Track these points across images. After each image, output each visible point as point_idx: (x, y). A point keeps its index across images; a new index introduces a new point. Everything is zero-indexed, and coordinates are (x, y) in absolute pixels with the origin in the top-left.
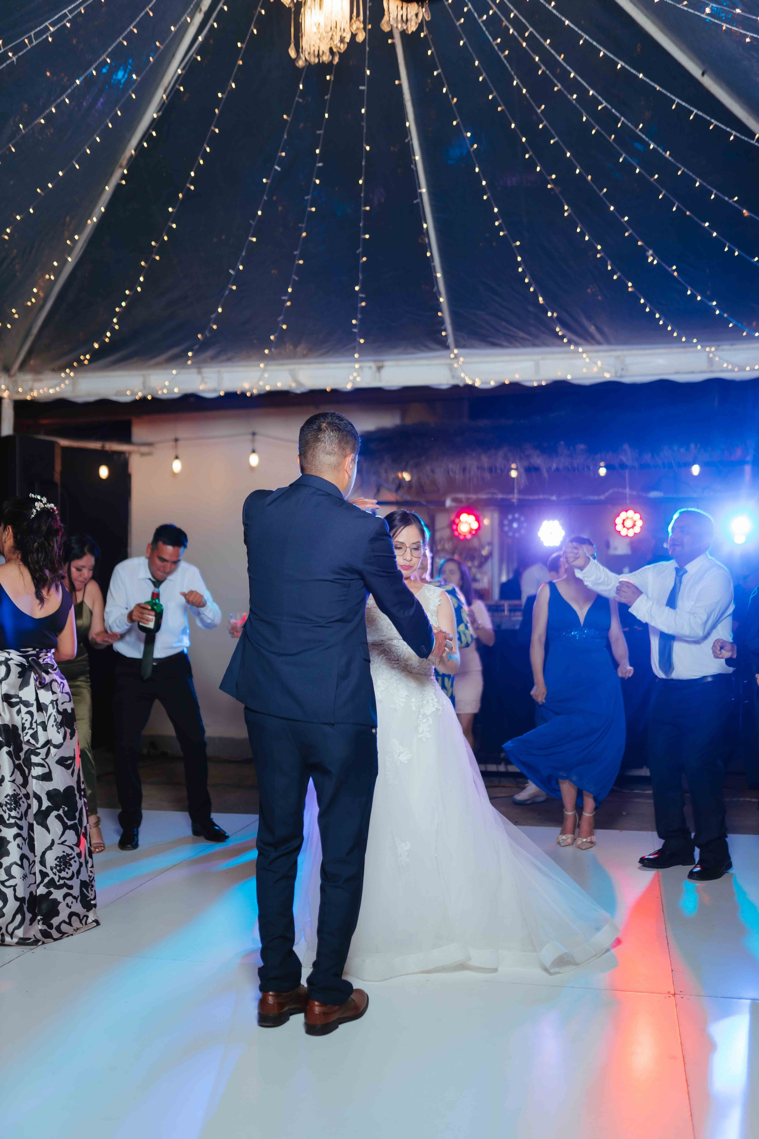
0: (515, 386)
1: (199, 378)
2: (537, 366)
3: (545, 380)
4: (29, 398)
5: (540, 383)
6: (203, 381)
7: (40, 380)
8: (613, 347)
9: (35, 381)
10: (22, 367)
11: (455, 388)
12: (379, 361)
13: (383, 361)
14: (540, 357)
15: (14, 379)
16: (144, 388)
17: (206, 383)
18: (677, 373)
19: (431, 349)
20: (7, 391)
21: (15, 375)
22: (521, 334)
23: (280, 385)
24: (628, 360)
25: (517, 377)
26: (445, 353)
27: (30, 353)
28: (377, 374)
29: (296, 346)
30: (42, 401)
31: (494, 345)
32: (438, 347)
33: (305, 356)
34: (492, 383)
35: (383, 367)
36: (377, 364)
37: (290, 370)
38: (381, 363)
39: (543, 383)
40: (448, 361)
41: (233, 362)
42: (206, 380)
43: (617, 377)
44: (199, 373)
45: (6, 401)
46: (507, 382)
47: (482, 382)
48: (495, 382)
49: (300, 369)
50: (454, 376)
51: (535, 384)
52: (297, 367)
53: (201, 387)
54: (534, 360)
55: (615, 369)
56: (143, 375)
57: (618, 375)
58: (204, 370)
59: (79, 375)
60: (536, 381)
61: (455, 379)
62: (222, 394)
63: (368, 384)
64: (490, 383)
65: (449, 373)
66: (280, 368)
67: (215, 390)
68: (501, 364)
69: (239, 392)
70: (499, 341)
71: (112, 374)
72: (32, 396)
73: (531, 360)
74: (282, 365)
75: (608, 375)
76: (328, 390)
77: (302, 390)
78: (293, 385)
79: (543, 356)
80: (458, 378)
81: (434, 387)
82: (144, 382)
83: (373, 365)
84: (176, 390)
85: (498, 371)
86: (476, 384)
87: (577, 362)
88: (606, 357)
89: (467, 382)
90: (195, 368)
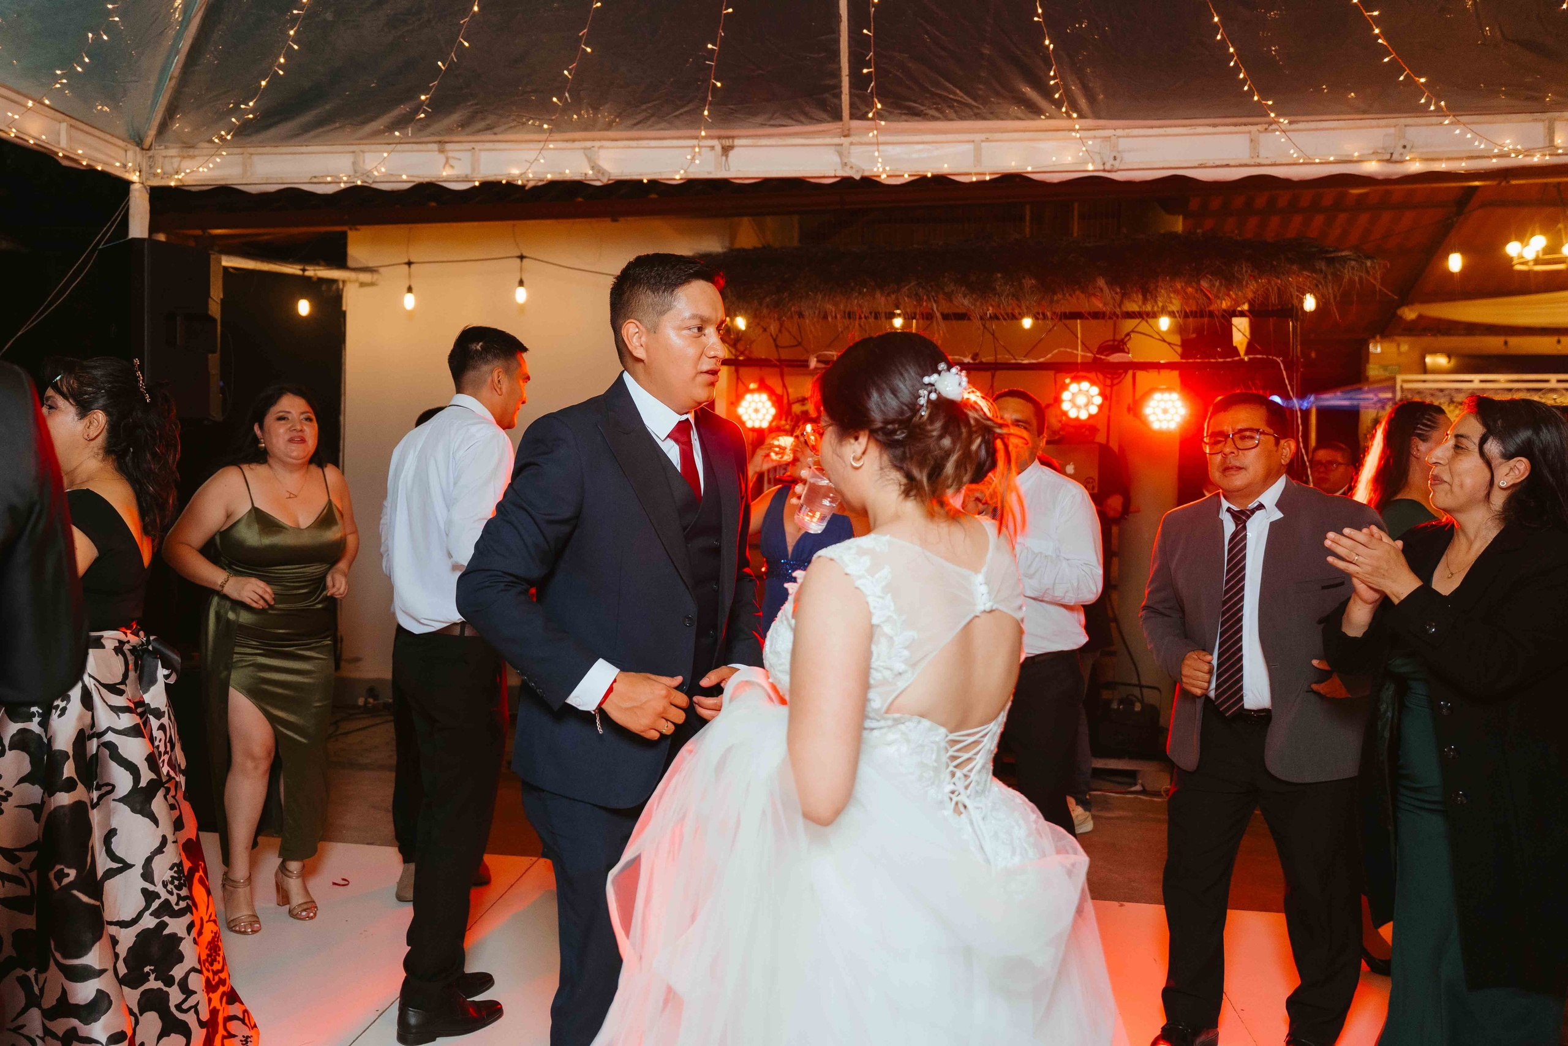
0: (941, 182)
1: (441, 158)
2: (978, 152)
3: (990, 174)
4: (173, 184)
5: (981, 178)
6: (448, 164)
7: (193, 157)
8: (1102, 122)
9: (181, 157)
10: (161, 135)
11: (846, 182)
12: (728, 137)
13: (733, 137)
14: (983, 136)
15: (150, 153)
16: (355, 172)
17: (452, 167)
18: (1201, 166)
19: (814, 120)
20: (138, 174)
21: (149, 149)
23: (568, 173)
24: (1123, 144)
25: (945, 168)
26: (834, 126)
27: (171, 112)
28: (724, 158)
29: (596, 109)
30: (194, 189)
31: (915, 114)
32: (824, 116)
33: (609, 126)
34: (906, 176)
35: (732, 147)
36: (724, 141)
37: (585, 149)
38: (731, 141)
39: (988, 178)
40: (837, 140)
41: (495, 134)
42: (451, 162)
43: (1104, 170)
44: (441, 151)
45: (136, 187)
46: (929, 175)
47: (889, 174)
48: (910, 176)
49: (600, 147)
50: (846, 164)
51: (974, 179)
52: (597, 144)
53: (444, 174)
54: (973, 141)
55: (1102, 158)
56: (354, 152)
57: (1108, 167)
58: (449, 146)
59: (252, 150)
60: (976, 174)
61: (847, 168)
62: (477, 184)
63: (710, 173)
64: (903, 176)
65: (837, 159)
66: (569, 145)
67: (466, 179)
68: (921, 147)
69: (504, 182)
70: (922, 108)
71: (304, 149)
72: (178, 179)
73: (968, 142)
74: (574, 141)
75: (1090, 167)
76: (645, 181)
77: (605, 181)
78: (591, 172)
79: (988, 135)
80: (851, 167)
81: (812, 180)
82: (354, 163)
83: (715, 142)
84: (404, 177)
85: (914, 156)
86: (879, 176)
87: (1042, 145)
88: (1089, 138)
89: (867, 174)
90: (435, 142)
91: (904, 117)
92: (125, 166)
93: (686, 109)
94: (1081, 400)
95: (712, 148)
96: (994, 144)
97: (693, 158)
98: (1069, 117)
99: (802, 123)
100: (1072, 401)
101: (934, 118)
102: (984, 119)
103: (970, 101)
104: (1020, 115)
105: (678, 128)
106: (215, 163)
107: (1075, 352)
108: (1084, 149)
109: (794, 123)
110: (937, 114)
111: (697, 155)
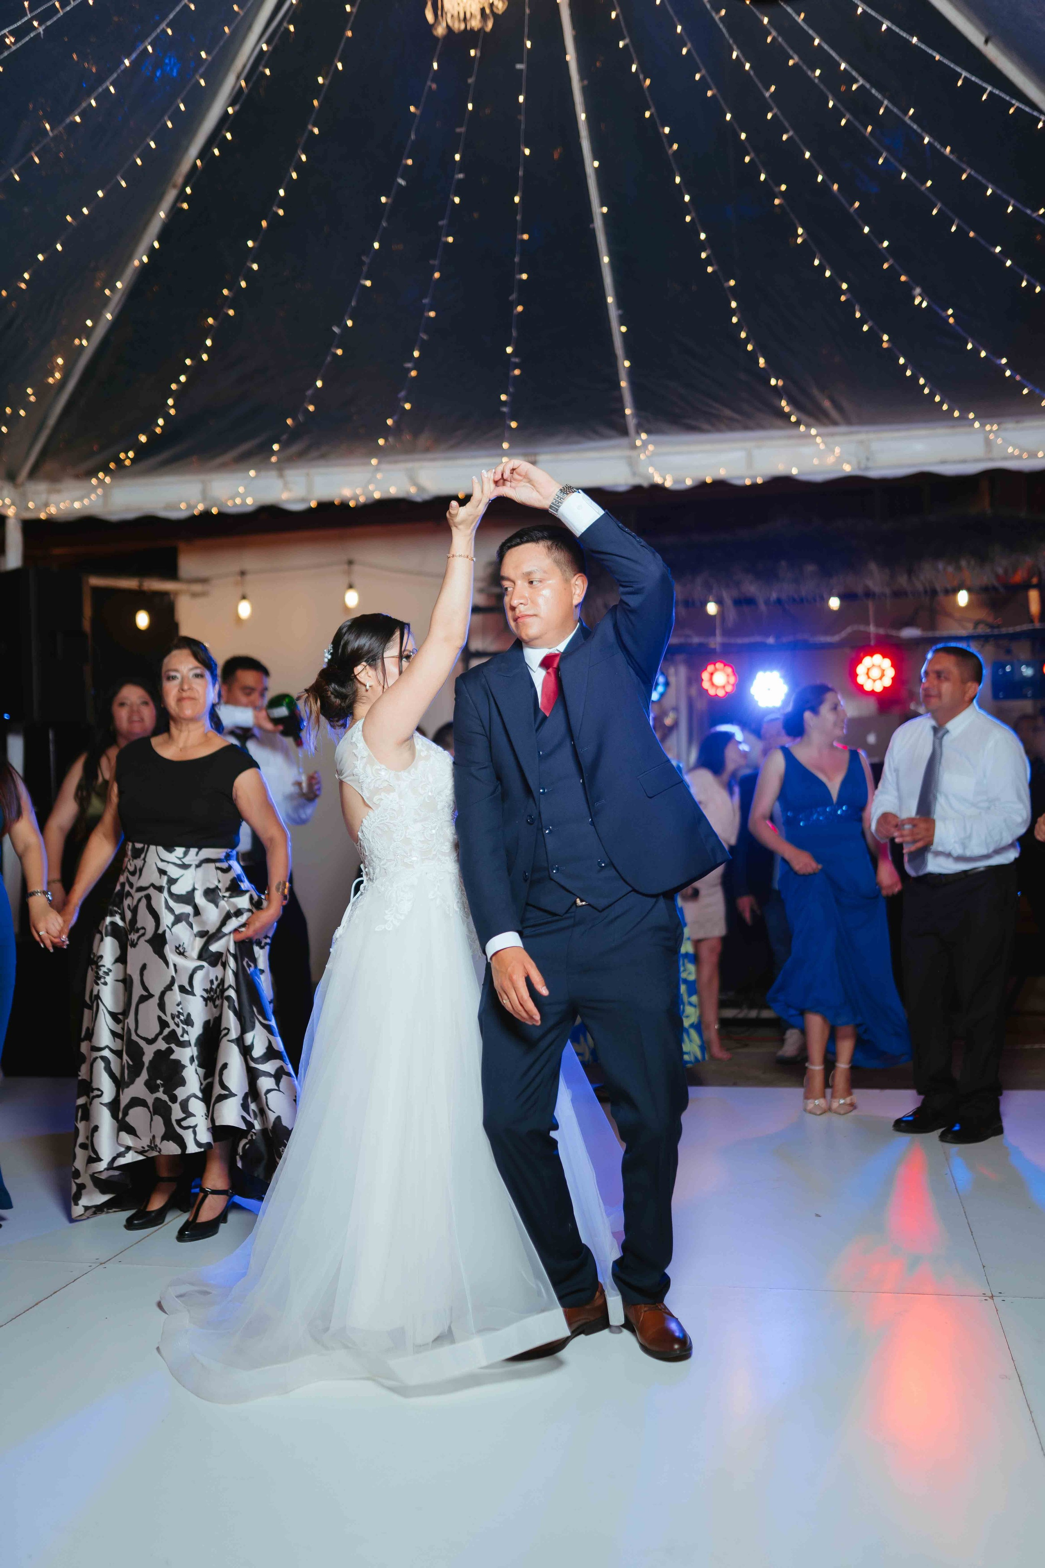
0: (720, 485)
1: (280, 483)
2: (750, 458)
3: (762, 477)
4: (43, 516)
5: (754, 481)
6: (286, 487)
7: (59, 491)
8: (855, 428)
9: (50, 492)
10: (33, 474)
11: (638, 489)
12: (532, 454)
13: (536, 454)
14: (754, 444)
15: (22, 489)
16: (205, 498)
17: (290, 490)
18: (943, 462)
19: (602, 436)
20: (13, 507)
21: (22, 484)
22: (728, 412)
23: (393, 491)
24: (875, 446)
25: (722, 473)
26: (624, 441)
27: (44, 454)
29: (415, 436)
30: (63, 519)
31: (690, 428)
32: (613, 433)
33: (427, 450)
37: (405, 469)
39: (761, 481)
40: (624, 453)
41: (328, 460)
42: (289, 485)
43: (860, 470)
44: (281, 476)
45: (11, 521)
46: (710, 480)
47: (673, 482)
48: (691, 481)
49: (421, 467)
50: (636, 474)
51: (749, 482)
52: (417, 464)
53: (284, 496)
54: (745, 448)
55: (857, 461)
56: (204, 481)
58: (288, 473)
60: (750, 478)
61: (638, 478)
62: (314, 504)
64: (688, 482)
65: (627, 469)
66: (396, 466)
67: (303, 500)
68: (702, 455)
69: (338, 503)
70: (697, 423)
71: (159, 481)
72: (49, 512)
73: (740, 449)
74: (398, 463)
75: (846, 468)
77: (426, 496)
78: (413, 490)
79: (758, 443)
80: (641, 476)
81: (608, 489)
82: (204, 491)
84: (249, 501)
85: (696, 465)
86: (665, 484)
87: (800, 451)
89: (654, 482)
90: (275, 470)
94: (876, 673)
96: (762, 451)
99: (596, 440)
100: (867, 674)
101: (707, 431)
102: (750, 429)
103: (738, 416)
107: (868, 629)
109: (586, 439)
110: (711, 428)
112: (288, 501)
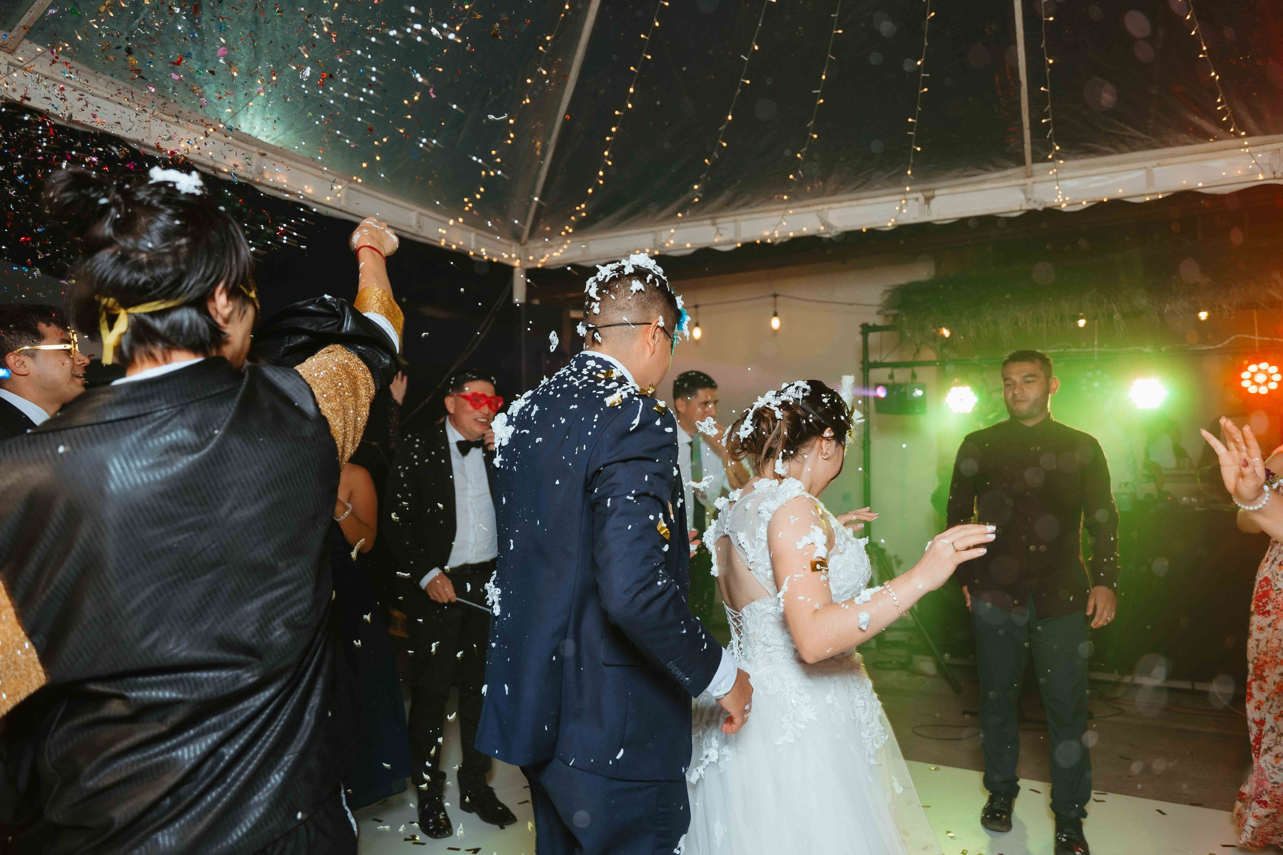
0: (1117, 205)
1: (713, 230)
2: (1150, 176)
3: (1162, 193)
4: (539, 266)
5: (1154, 197)
6: (718, 233)
7: (551, 246)
8: (1270, 138)
9: (545, 246)
10: (531, 234)
11: (1031, 215)
12: (929, 190)
13: (933, 189)
14: (1155, 163)
15: (525, 247)
16: (655, 245)
17: (721, 235)
19: (999, 168)
20: (518, 261)
21: (525, 242)
23: (805, 230)
25: (1120, 193)
26: (1018, 171)
27: (537, 219)
28: (926, 206)
29: (824, 180)
30: (552, 268)
31: (1090, 152)
32: (1010, 164)
33: (835, 192)
34: (1084, 203)
35: (933, 197)
36: (926, 194)
37: (817, 211)
38: (931, 192)
39: (1160, 197)
40: (1021, 182)
41: (751, 208)
42: (721, 231)
43: (1275, 178)
44: (714, 224)
45: (517, 271)
46: (1105, 200)
47: (1068, 203)
48: (1087, 202)
49: (830, 209)
50: (1030, 199)
51: (1148, 199)
52: (826, 206)
53: (716, 240)
54: (1145, 168)
55: (1271, 168)
56: (654, 232)
57: (1278, 175)
58: (719, 220)
59: (588, 237)
60: (1149, 195)
61: (1031, 203)
62: (739, 245)
63: (915, 219)
64: (1081, 203)
65: (1021, 196)
66: (806, 209)
67: (732, 242)
68: (1097, 178)
69: (758, 242)
70: (1097, 146)
71: (621, 233)
72: (542, 263)
73: (1140, 169)
74: (808, 206)
75: (1261, 177)
76: (864, 230)
77: (832, 234)
78: (822, 228)
79: (1160, 161)
80: (1035, 202)
81: (1001, 215)
82: (655, 240)
83: (920, 196)
84: (688, 245)
85: (1091, 186)
86: (1060, 206)
87: (1213, 164)
88: (1259, 152)
89: (1048, 205)
90: (708, 219)
91: (1080, 156)
92: (510, 256)
93: (894, 172)
94: (1260, 378)
95: (917, 199)
96: (1165, 168)
97: (901, 209)
98: (1238, 136)
99: (992, 172)
100: (1252, 379)
101: (1108, 153)
102: (1154, 147)
103: (1142, 135)
104: (1190, 141)
105: (887, 187)
106: (563, 249)
107: (1252, 337)
108: (1253, 162)
109: (983, 171)
110: (1111, 150)
111: (904, 206)
112: (719, 244)
